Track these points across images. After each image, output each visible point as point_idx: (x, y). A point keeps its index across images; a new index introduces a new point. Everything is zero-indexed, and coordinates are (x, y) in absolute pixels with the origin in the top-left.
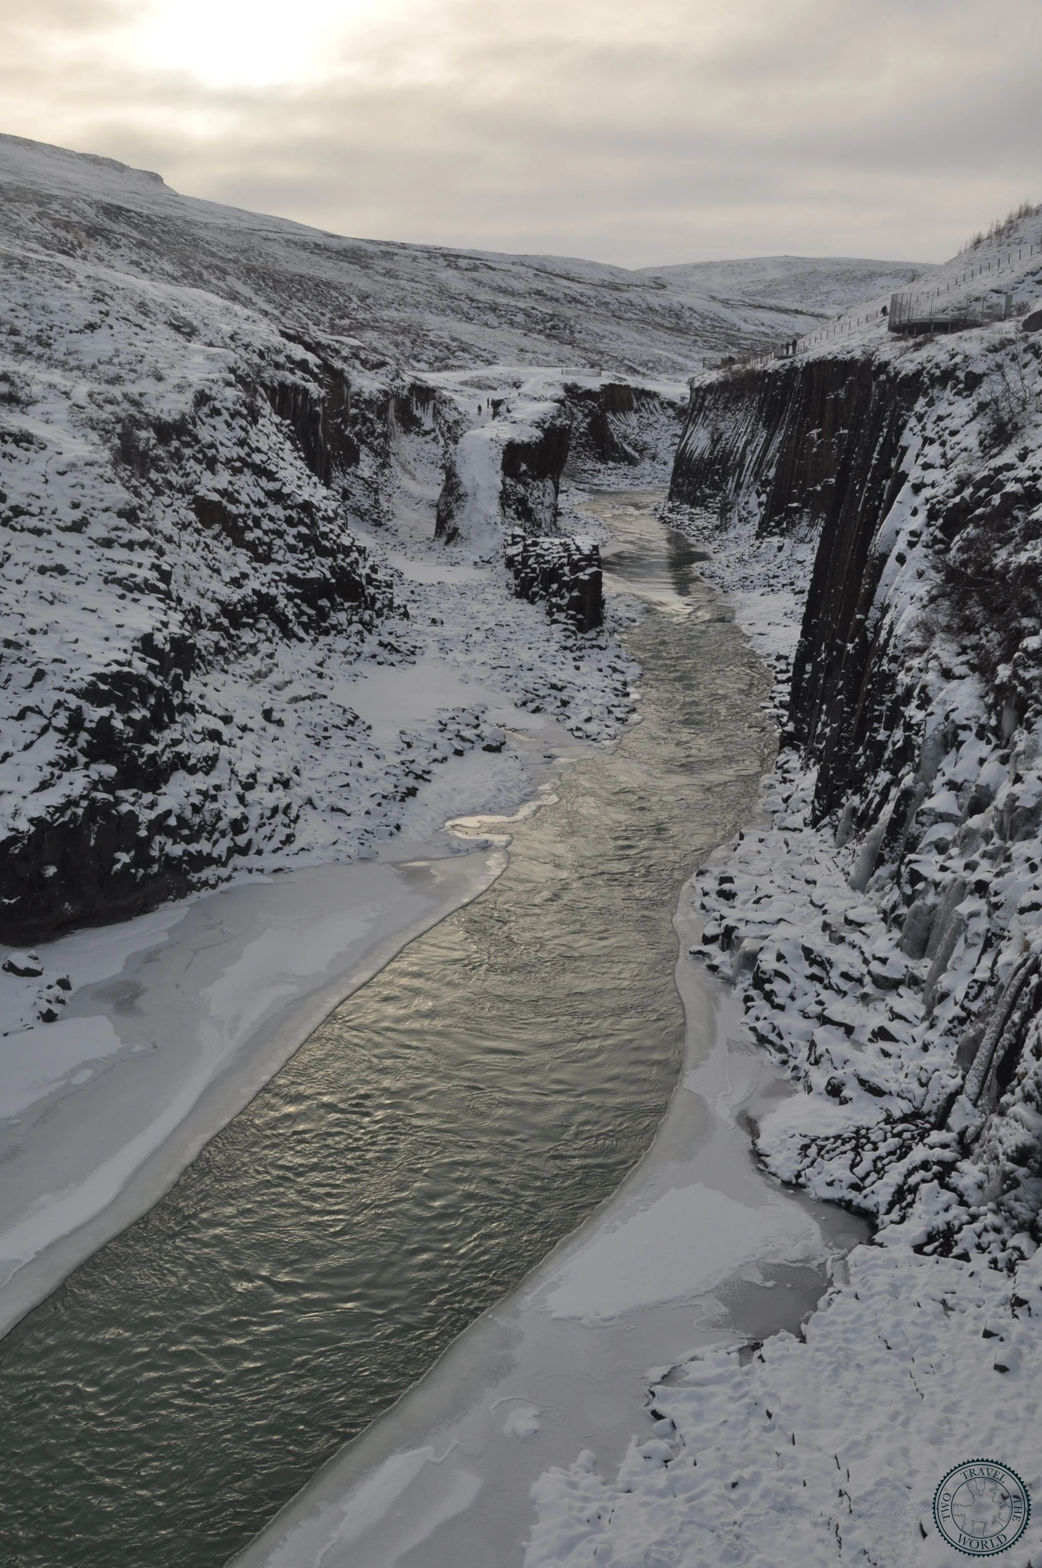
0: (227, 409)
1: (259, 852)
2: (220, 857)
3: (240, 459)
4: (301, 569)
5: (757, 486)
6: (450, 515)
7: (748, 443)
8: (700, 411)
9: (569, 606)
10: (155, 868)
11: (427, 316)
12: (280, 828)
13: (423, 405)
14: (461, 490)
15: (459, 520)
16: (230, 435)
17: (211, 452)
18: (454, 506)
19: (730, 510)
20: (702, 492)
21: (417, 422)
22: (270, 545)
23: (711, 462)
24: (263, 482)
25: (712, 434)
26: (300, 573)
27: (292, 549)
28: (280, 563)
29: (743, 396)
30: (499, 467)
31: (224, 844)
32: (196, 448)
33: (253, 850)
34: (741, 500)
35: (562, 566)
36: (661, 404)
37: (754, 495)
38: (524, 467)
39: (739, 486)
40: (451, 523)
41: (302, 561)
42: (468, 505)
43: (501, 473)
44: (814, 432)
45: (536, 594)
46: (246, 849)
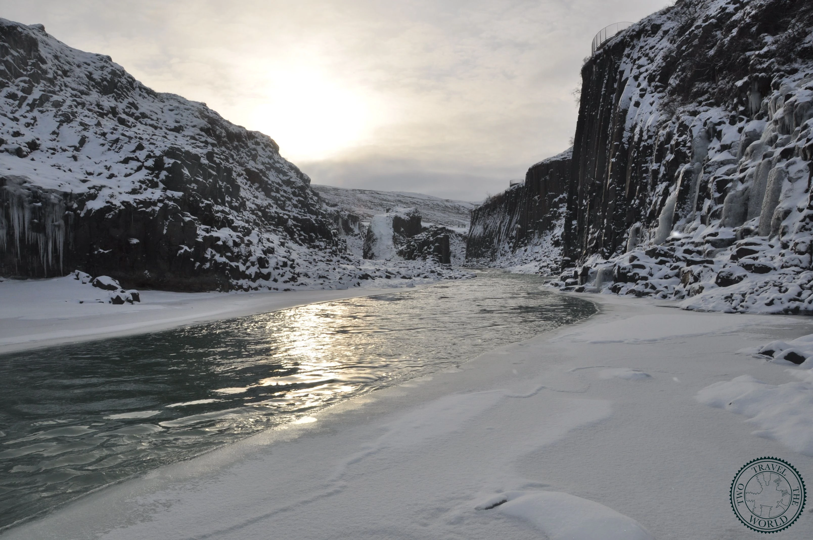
0: (263, 143)
1: (275, 280)
2: (251, 275)
3: (269, 163)
4: (300, 215)
5: (508, 239)
6: (370, 249)
7: (502, 222)
8: (477, 219)
9: (434, 251)
10: (208, 265)
11: (353, 207)
12: (288, 273)
13: (354, 223)
14: (374, 237)
15: (374, 250)
16: (264, 153)
17: (254, 152)
18: (371, 245)
19: (496, 252)
20: (481, 251)
21: (352, 230)
22: (284, 202)
23: (484, 238)
24: (281, 176)
25: (484, 226)
26: (300, 217)
27: (295, 206)
28: (289, 211)
29: (496, 208)
30: (391, 226)
31: (253, 270)
32: (247, 149)
33: (272, 279)
34: (501, 247)
35: (428, 238)
36: (456, 235)
37: (507, 244)
38: (402, 229)
39: (499, 241)
40: (371, 252)
41: (300, 212)
42: (378, 243)
43: (392, 229)
44: (536, 197)
45: (416, 256)
46: (267, 277)
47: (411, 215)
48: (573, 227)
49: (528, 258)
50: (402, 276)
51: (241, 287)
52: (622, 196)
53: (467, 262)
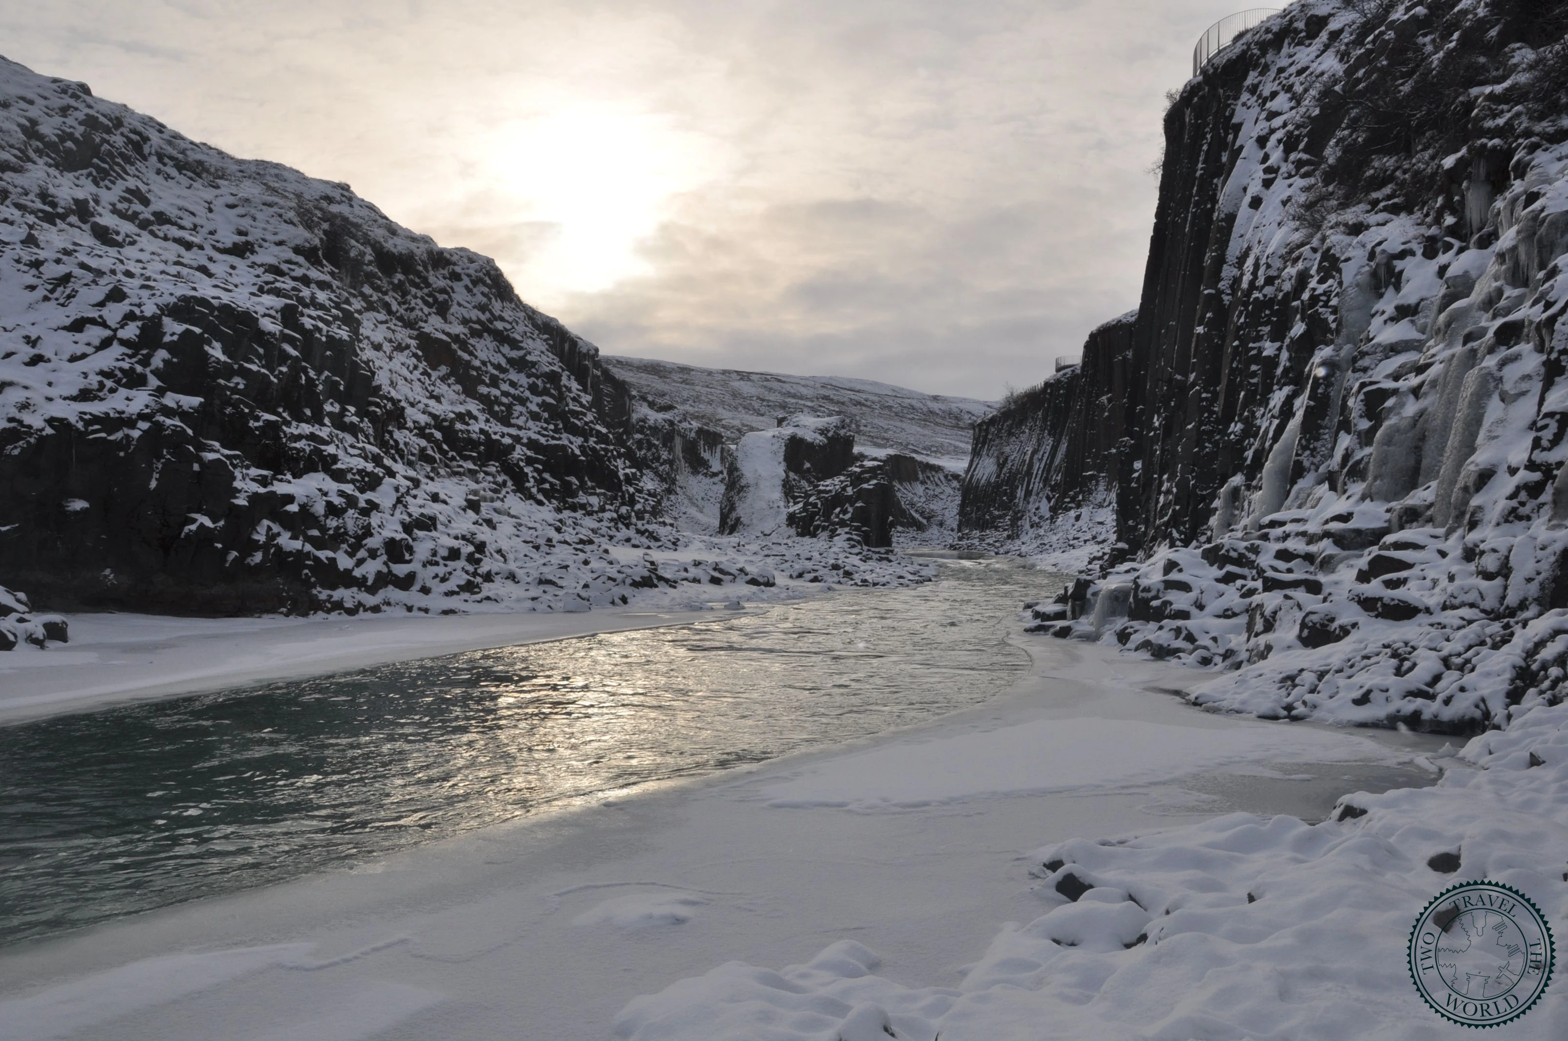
0: (469, 276)
1: (425, 590)
2: (365, 578)
3: (479, 321)
4: (544, 436)
5: (1047, 490)
6: (732, 508)
7: (1035, 452)
8: (984, 444)
9: (852, 520)
10: (258, 557)
11: (720, 410)
12: (459, 572)
13: (710, 448)
14: (743, 482)
15: (742, 510)
16: (469, 298)
17: (441, 297)
18: (736, 498)
19: (1021, 518)
20: (991, 514)
21: (705, 464)
22: (509, 407)
23: (997, 486)
24: (506, 349)
25: (998, 458)
26: (543, 440)
27: (535, 417)
28: (520, 428)
29: (1026, 419)
30: (781, 458)
31: (371, 569)
32: (426, 291)
33: (417, 587)
34: (1032, 507)
36: (946, 477)
37: (1045, 500)
38: (807, 465)
39: (1028, 493)
40: (734, 515)
41: (546, 429)
42: (750, 495)
43: (783, 464)
44: (1104, 399)
45: (817, 527)
46: (406, 583)
47: (830, 434)
48: (1136, 475)
49: (1079, 534)
50: (749, 577)
51: (338, 606)
52: (1212, 413)
53: (960, 539)
